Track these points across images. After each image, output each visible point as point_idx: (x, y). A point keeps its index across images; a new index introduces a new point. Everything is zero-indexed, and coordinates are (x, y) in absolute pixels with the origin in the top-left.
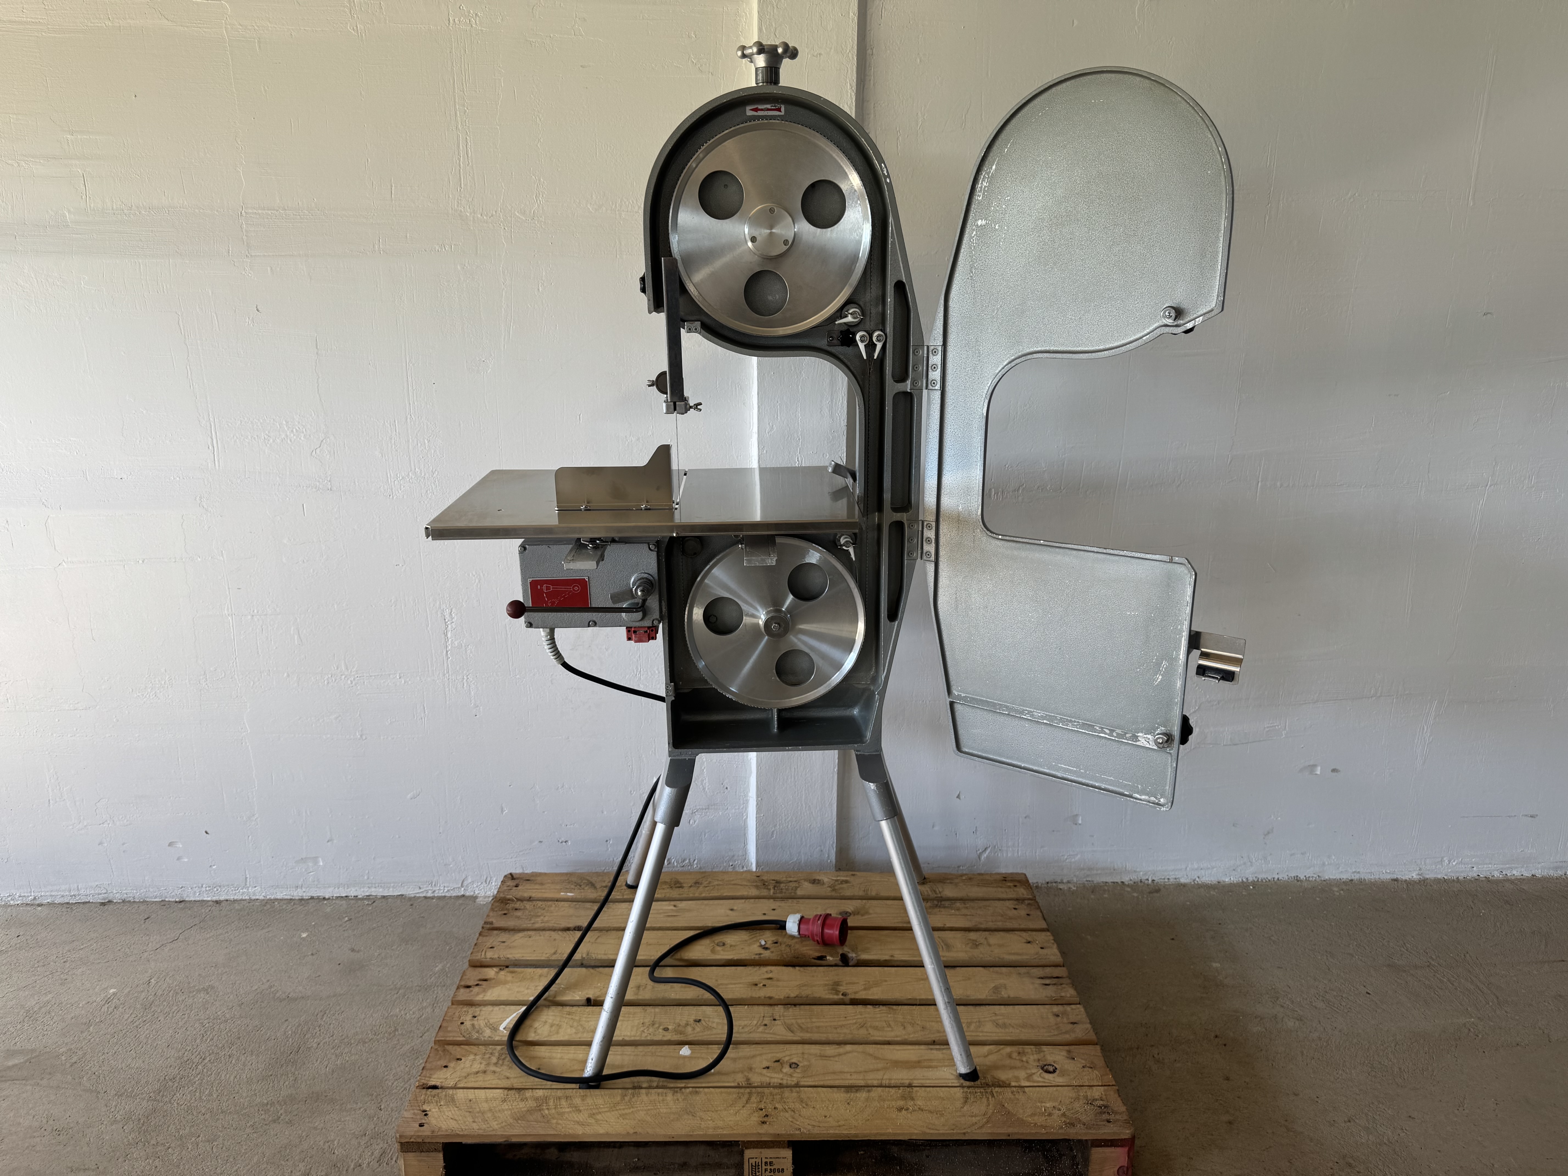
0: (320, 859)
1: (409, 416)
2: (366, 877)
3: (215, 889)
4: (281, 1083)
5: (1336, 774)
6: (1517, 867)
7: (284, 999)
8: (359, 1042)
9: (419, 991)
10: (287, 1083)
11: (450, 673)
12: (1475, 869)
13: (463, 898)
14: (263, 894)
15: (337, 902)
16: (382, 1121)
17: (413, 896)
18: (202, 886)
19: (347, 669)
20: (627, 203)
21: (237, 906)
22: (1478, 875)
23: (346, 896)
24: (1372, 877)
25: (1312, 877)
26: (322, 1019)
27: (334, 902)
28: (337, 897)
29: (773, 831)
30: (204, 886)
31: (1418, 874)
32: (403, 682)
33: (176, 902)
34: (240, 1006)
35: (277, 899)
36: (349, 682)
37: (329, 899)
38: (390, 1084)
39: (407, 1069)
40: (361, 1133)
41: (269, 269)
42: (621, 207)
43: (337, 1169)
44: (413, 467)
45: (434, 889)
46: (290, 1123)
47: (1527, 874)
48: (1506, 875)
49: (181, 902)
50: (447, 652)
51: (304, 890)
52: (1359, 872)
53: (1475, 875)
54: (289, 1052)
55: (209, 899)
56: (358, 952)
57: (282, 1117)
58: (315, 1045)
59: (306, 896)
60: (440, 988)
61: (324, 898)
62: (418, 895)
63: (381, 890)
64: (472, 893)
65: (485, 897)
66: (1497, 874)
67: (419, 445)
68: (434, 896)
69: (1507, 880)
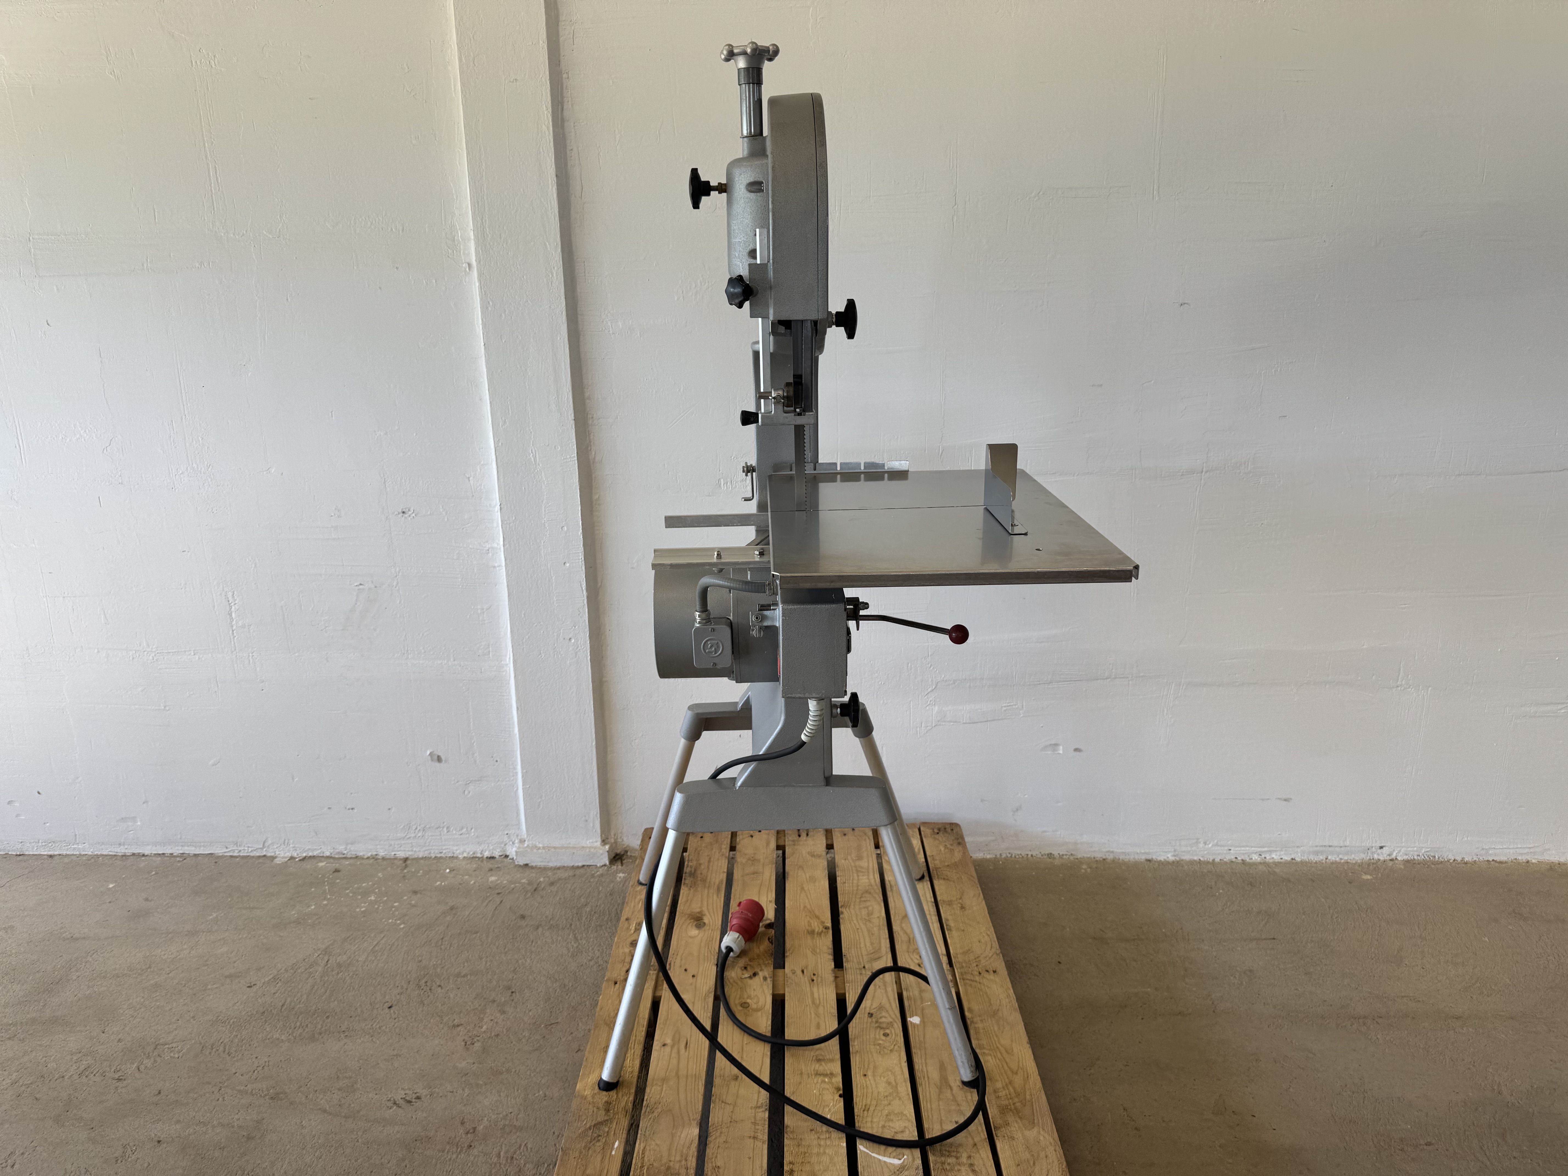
0: (138, 820)
1: (184, 417)
2: (179, 837)
3: (50, 845)
4: (31, 1008)
5: (1078, 753)
6: (1276, 851)
7: (68, 939)
8: (113, 977)
9: (186, 935)
10: (36, 1008)
11: (237, 650)
12: (1232, 851)
13: (264, 858)
14: (92, 850)
15: (154, 858)
16: (99, 1042)
17: (221, 854)
18: (39, 842)
19: (148, 645)
20: (360, 220)
21: (66, 860)
22: (1236, 858)
23: (163, 854)
24: (1128, 857)
25: (1066, 855)
26: (91, 956)
27: (151, 858)
28: (155, 854)
29: (540, 802)
30: (40, 841)
31: (1174, 856)
32: (197, 658)
33: (17, 855)
34: (28, 943)
35: (102, 855)
36: (151, 658)
37: (147, 856)
38: (122, 1012)
39: (142, 1000)
40: (77, 1051)
41: (55, 287)
42: (355, 224)
43: (42, 1079)
44: (191, 463)
45: (240, 849)
46: (22, 1041)
47: (1287, 858)
48: (1265, 858)
49: (20, 855)
50: (233, 631)
51: (126, 847)
52: (1112, 852)
53: (1233, 857)
54: (50, 983)
55: (45, 853)
56: (150, 901)
57: (18, 1036)
58: (74, 978)
59: (129, 852)
60: (205, 933)
61: (143, 855)
62: (226, 854)
63: (193, 848)
64: (272, 854)
65: (283, 858)
66: (1255, 858)
67: (194, 442)
68: (240, 856)
69: (1265, 863)
